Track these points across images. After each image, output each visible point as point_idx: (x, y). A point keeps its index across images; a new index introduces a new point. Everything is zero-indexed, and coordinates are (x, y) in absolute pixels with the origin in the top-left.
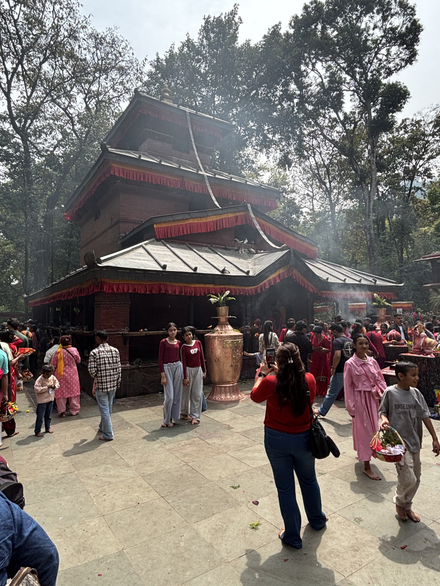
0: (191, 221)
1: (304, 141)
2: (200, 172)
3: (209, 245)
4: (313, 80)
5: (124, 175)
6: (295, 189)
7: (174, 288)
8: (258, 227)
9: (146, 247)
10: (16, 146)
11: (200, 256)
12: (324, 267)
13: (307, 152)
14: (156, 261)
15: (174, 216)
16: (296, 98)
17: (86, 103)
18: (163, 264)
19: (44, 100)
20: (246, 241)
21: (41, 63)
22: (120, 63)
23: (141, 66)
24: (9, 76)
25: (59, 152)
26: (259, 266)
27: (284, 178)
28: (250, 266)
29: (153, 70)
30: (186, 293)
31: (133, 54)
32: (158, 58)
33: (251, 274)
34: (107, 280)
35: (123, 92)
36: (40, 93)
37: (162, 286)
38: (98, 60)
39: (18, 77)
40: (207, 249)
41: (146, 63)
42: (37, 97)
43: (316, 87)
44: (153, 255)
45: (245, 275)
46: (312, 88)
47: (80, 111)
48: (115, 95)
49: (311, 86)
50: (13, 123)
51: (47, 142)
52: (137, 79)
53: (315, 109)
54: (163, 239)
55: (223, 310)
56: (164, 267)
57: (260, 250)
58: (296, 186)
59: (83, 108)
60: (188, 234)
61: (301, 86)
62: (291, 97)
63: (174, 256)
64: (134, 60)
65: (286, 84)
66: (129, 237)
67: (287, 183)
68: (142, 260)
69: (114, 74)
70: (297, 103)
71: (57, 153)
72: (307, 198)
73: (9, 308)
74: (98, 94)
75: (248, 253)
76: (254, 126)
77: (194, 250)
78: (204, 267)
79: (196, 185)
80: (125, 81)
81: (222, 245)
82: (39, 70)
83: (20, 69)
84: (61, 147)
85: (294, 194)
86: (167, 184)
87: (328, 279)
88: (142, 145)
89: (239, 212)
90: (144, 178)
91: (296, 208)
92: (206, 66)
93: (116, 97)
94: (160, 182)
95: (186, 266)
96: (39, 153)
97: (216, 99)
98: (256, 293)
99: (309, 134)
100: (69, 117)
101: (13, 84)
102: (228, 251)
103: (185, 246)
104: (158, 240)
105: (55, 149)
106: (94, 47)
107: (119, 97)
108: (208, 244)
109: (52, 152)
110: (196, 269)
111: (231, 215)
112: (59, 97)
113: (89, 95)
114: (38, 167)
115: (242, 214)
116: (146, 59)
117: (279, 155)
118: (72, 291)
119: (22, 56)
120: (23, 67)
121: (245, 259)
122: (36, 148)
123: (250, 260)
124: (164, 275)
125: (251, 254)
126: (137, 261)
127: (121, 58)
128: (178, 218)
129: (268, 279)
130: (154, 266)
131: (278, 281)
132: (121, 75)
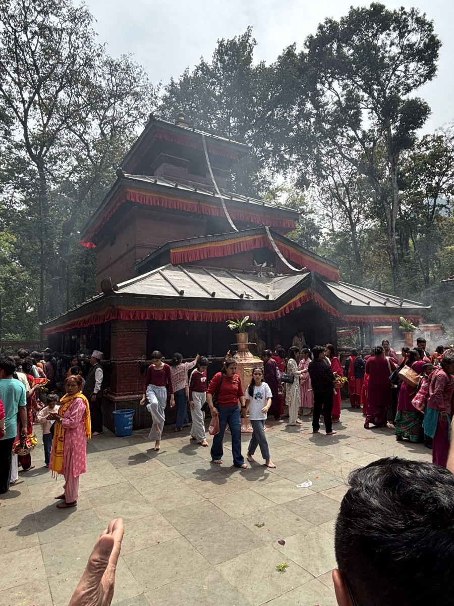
0: (208, 245)
1: (322, 161)
2: (216, 196)
3: (227, 270)
4: (330, 98)
5: (140, 200)
6: (313, 209)
7: (192, 314)
8: (277, 250)
9: (163, 273)
10: (32, 174)
11: (218, 281)
12: (347, 290)
13: (325, 171)
14: (173, 286)
15: (191, 241)
16: (312, 117)
17: (101, 128)
18: (180, 289)
19: (59, 127)
20: (265, 264)
21: (57, 92)
22: (135, 89)
23: (156, 90)
24: (26, 105)
25: (74, 178)
26: (279, 290)
27: (302, 198)
28: (270, 290)
29: (168, 94)
30: (204, 319)
31: (147, 79)
32: (173, 83)
33: (271, 298)
34: (124, 308)
35: (138, 117)
36: (55, 121)
37: (180, 313)
38: (113, 86)
39: (34, 106)
40: (225, 273)
41: (161, 87)
42: (53, 125)
43: (333, 106)
44: (170, 280)
45: (264, 299)
46: (328, 107)
47: (95, 137)
48: (130, 120)
49: (328, 105)
50: (29, 151)
51: (62, 169)
52: (152, 104)
53: (332, 128)
54: (179, 264)
55: (243, 336)
56: (182, 293)
57: (280, 274)
58: (315, 206)
59: (98, 134)
60: (205, 259)
61: (317, 105)
62: (307, 116)
63: (192, 281)
64: (148, 85)
65: (302, 104)
66: (145, 262)
67: (305, 204)
68: (159, 286)
69: (129, 100)
70: (314, 123)
71: (72, 179)
72: (327, 218)
73: (24, 336)
74: (114, 119)
75: (267, 277)
76: (270, 147)
77: (212, 274)
78: (223, 292)
79: (213, 208)
80: (139, 106)
81: (240, 269)
82: (56, 98)
83: (36, 98)
84: (76, 174)
85: (313, 214)
86: (183, 208)
87: (351, 302)
88: (158, 170)
89: (257, 234)
90: (160, 203)
91: (315, 229)
92: (220, 89)
93: (131, 122)
94: (177, 207)
96: (54, 180)
97: (231, 121)
98: (276, 318)
99: (327, 154)
100: (85, 143)
101: (30, 113)
102: (246, 275)
103: (202, 271)
104: (175, 265)
105: (70, 175)
106: (108, 74)
107: (134, 122)
108: (226, 268)
109: (67, 178)
110: (214, 294)
111: (247, 238)
112: (75, 124)
113: (103, 121)
114: (54, 194)
115: (259, 236)
116: (160, 84)
117: (296, 175)
118: (89, 319)
119: (39, 86)
120: (39, 96)
121: (264, 283)
122: (52, 175)
123: (269, 284)
124: (181, 301)
125: (270, 278)
126: (154, 287)
127: (135, 84)
128: (195, 242)
129: (288, 303)
130: (171, 293)
131: (299, 305)
132: (136, 101)
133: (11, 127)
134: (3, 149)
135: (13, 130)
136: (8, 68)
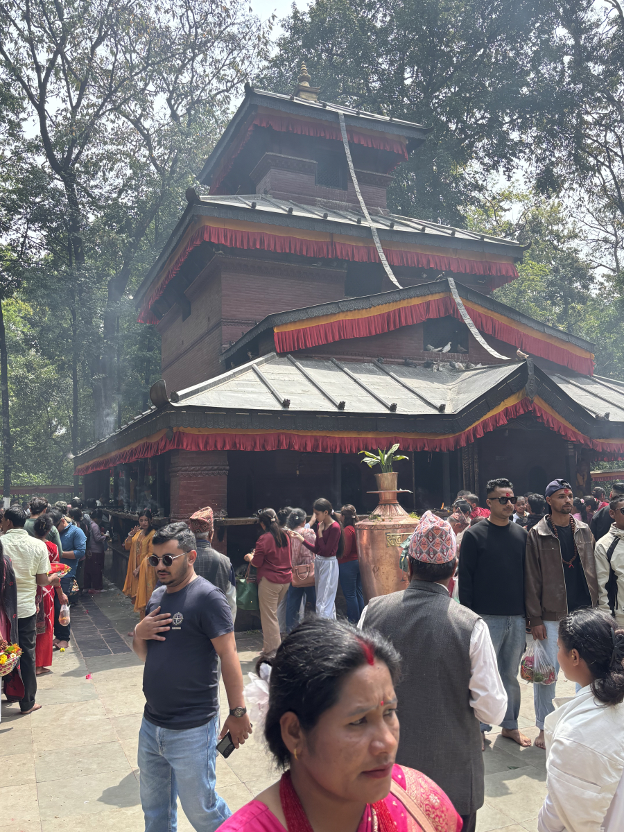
0: (341, 317)
1: (589, 136)
2: (364, 224)
3: (375, 360)
4: (602, 14)
5: (226, 240)
6: (577, 231)
7: (304, 439)
9: (261, 369)
10: (55, 193)
11: (355, 381)
12: (605, 389)
14: (272, 393)
15: (309, 311)
16: (567, 54)
17: (171, 107)
18: (283, 397)
19: (99, 111)
20: (447, 348)
21: (93, 48)
22: (228, 29)
23: (266, 29)
24: (43, 76)
25: (127, 199)
26: (466, 396)
28: (450, 395)
29: (288, 34)
30: (324, 449)
31: (250, 9)
32: (296, 12)
33: (448, 411)
34: (189, 430)
35: (235, 81)
37: (283, 438)
38: (191, 27)
39: (56, 74)
40: (371, 366)
41: (274, 23)
42: (89, 106)
43: (609, 27)
44: (270, 383)
45: (436, 412)
46: (600, 30)
47: (162, 122)
48: (222, 87)
49: (598, 26)
50: (50, 156)
51: (106, 184)
52: (259, 54)
53: (608, 71)
54: (291, 353)
55: (389, 481)
56: (286, 403)
57: (476, 364)
58: (580, 224)
59: (167, 116)
60: (335, 342)
61: (577, 28)
62: (556, 53)
63: (307, 383)
64: (252, 21)
65: (547, 29)
66: (235, 350)
67: (560, 221)
68: (249, 392)
69: (218, 51)
70: (570, 63)
71: (124, 201)
72: (605, 246)
73: (49, 478)
74: (192, 88)
75: (451, 371)
76: (483, 118)
77: (346, 369)
78: (360, 401)
79: (357, 247)
80: (238, 59)
81: (399, 358)
82: (91, 60)
84: (130, 192)
86: (301, 250)
88: (262, 182)
89: (432, 294)
90: (262, 243)
91: (579, 269)
92: (385, 16)
93: (223, 91)
94: (290, 250)
95: (327, 401)
96: (94, 203)
97: (406, 75)
98: (456, 447)
100: (143, 134)
101: (49, 87)
102: (411, 369)
103: (329, 364)
104: (282, 354)
105: (120, 193)
106: (181, 6)
107: (227, 91)
108: (374, 357)
109: (115, 200)
110: (342, 405)
111: (416, 301)
112: (126, 101)
113: (175, 95)
114: (94, 230)
115: (436, 297)
116: (274, 17)
119: (64, 39)
120: (64, 57)
121: (443, 383)
122: (89, 195)
123: (452, 385)
124: (286, 418)
125: (455, 371)
126: (240, 395)
127: (229, 20)
128: (316, 312)
129: (482, 420)
130: (270, 404)
131: (503, 421)
132: (232, 51)
133: (22, 115)
134: (8, 154)
135: (24, 119)
136: (13, 14)
